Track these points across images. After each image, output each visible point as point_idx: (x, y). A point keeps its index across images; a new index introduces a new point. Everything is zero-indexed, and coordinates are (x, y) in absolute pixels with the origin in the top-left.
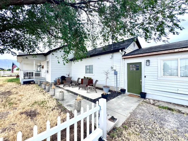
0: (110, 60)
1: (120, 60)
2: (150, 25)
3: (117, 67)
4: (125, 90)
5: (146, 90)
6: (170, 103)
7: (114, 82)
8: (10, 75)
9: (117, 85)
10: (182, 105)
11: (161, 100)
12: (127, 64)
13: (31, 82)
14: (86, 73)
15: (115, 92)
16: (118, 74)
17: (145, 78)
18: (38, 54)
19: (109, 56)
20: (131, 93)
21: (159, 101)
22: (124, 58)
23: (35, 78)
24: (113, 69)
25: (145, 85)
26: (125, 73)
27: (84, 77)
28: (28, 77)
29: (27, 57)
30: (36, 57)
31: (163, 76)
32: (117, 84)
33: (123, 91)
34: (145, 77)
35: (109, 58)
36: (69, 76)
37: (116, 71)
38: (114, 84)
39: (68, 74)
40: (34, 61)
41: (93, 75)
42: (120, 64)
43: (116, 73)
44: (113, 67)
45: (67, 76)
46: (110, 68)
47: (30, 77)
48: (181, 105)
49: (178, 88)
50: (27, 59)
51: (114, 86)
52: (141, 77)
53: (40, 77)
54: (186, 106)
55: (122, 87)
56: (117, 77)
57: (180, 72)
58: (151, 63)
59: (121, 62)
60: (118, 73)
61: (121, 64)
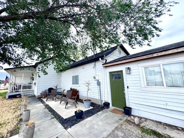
0: (93, 69)
1: (101, 69)
2: (132, 31)
3: (100, 77)
4: (109, 104)
5: (130, 104)
6: (160, 123)
7: (98, 94)
8: (6, 88)
9: (101, 98)
10: (176, 127)
11: (149, 118)
12: (109, 73)
13: (17, 96)
14: (73, 84)
15: (99, 106)
16: (101, 85)
17: (128, 89)
18: (24, 67)
19: (91, 65)
20: (116, 108)
21: (146, 119)
22: (106, 67)
23: (22, 91)
24: (96, 79)
25: (130, 98)
26: (108, 84)
27: (71, 88)
28: (15, 90)
29: (15, 70)
30: (24, 69)
31: (147, 86)
32: (101, 96)
33: (107, 105)
34: (128, 87)
35: (92, 68)
36: (56, 87)
37: (99, 81)
38: (98, 96)
39: (56, 86)
40: (23, 73)
41: (79, 86)
42: (101, 73)
43: (99, 84)
44: (95, 76)
45: (54, 88)
46: (93, 78)
47: (17, 90)
48: (174, 126)
49: (167, 103)
50: (16, 72)
51: (98, 98)
52: (124, 88)
53: (31, 89)
54: (181, 129)
55: (106, 100)
56: (100, 88)
57: (165, 81)
58: (132, 71)
59: (103, 72)
60: (101, 83)
61: (103, 73)
